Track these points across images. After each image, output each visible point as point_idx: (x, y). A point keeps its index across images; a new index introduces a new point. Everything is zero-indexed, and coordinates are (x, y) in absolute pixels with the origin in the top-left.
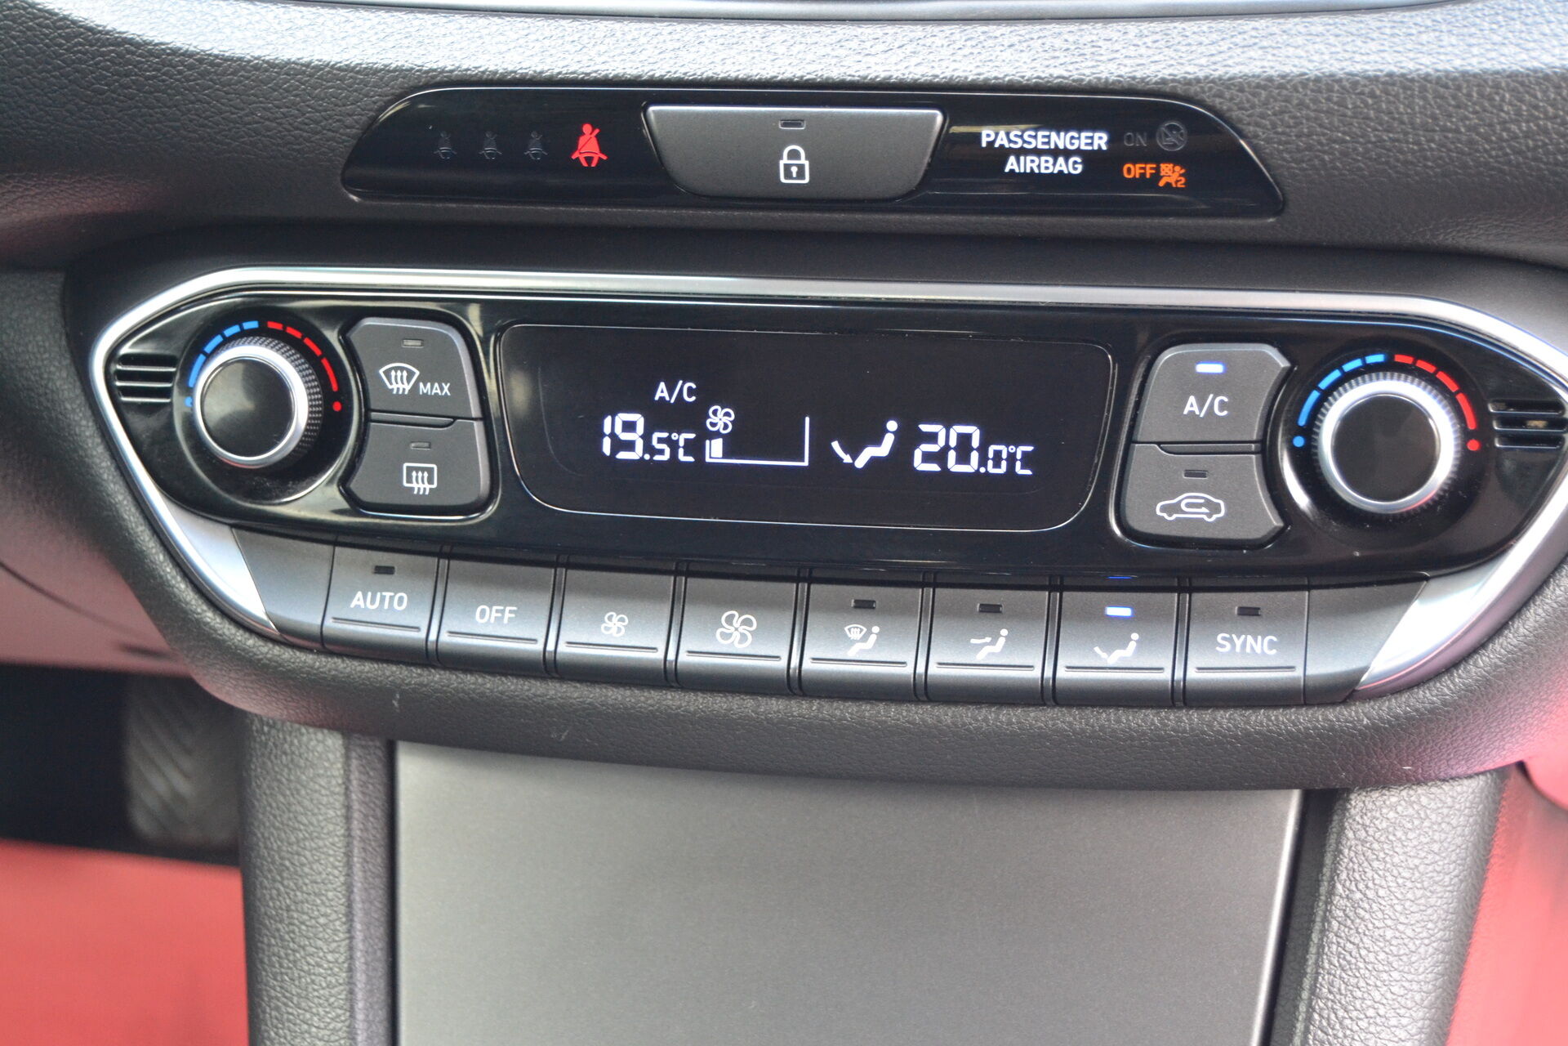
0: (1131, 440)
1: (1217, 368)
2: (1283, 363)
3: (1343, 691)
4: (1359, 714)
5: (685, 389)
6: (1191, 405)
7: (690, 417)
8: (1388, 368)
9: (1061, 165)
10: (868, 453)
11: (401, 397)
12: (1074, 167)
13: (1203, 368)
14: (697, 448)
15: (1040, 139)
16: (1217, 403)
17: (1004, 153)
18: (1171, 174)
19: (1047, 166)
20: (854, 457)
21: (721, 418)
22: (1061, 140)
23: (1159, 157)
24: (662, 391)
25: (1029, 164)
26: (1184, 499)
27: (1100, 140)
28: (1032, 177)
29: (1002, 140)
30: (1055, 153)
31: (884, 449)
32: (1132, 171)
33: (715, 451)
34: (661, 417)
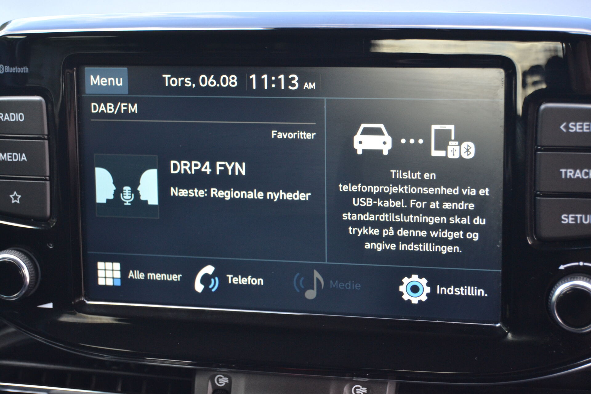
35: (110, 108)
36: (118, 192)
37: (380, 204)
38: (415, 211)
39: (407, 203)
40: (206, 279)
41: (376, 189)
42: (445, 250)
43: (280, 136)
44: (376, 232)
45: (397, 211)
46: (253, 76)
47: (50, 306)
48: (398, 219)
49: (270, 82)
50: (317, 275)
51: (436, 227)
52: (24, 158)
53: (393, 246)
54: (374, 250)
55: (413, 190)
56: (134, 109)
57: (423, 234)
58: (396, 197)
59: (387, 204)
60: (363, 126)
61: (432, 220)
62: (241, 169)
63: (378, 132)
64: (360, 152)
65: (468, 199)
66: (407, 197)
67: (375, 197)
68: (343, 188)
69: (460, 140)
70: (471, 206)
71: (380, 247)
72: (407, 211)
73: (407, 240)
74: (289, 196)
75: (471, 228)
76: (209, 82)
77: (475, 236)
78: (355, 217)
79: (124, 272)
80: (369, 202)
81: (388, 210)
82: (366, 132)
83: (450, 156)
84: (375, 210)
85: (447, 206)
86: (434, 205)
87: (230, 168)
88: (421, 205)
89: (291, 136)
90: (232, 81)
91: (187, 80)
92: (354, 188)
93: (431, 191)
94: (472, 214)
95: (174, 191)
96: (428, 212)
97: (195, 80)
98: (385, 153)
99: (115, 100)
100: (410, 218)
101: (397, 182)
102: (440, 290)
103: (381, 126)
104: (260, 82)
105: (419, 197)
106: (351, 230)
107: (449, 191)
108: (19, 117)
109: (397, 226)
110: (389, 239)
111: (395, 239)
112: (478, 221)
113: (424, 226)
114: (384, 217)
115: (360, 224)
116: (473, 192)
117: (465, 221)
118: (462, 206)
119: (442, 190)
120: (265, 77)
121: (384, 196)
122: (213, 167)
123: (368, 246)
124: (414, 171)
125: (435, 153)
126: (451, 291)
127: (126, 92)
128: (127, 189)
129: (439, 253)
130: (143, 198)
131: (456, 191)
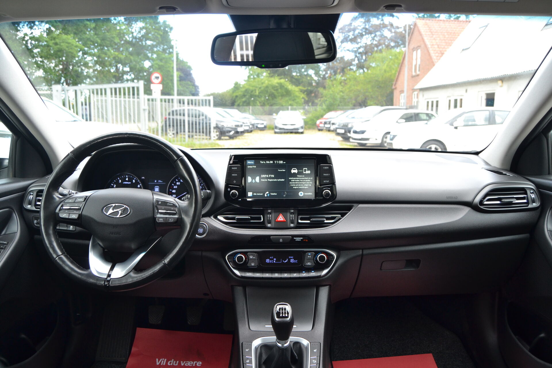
0: (304, 259)
1: (310, 254)
2: (314, 253)
3: (320, 277)
4: (321, 279)
5: (272, 257)
6: (308, 257)
7: (273, 259)
8: (322, 254)
9: (299, 240)
10: (286, 261)
11: (251, 258)
12: (300, 240)
13: (309, 254)
14: (273, 261)
15: (298, 238)
16: (310, 256)
17: (296, 239)
18: (307, 240)
19: (298, 240)
20: (285, 261)
21: (275, 259)
22: (299, 238)
23: (306, 239)
24: (270, 258)
25: (297, 240)
26: (308, 263)
27: (302, 238)
28: (298, 241)
29: (295, 238)
30: (299, 239)
31: (287, 261)
32: (304, 240)
33: (275, 261)
34: (270, 259)
35: (251, 167)
36: (252, 181)
37: (295, 181)
38: (301, 182)
39: (300, 180)
40: (267, 194)
41: (295, 178)
42: (306, 187)
43: (280, 170)
44: (295, 185)
45: (298, 182)
46: (275, 161)
47: (240, 200)
48: (298, 183)
49: (278, 162)
50: (285, 192)
51: (304, 184)
52: (237, 175)
53: (298, 187)
54: (295, 188)
55: (301, 178)
56: (255, 167)
57: (302, 185)
58: (298, 180)
59: (297, 181)
60: (293, 169)
61: (304, 183)
62: (273, 176)
63: (295, 169)
64: (292, 173)
65: (309, 179)
66: (300, 179)
67: (295, 180)
68: (290, 178)
69: (308, 170)
70: (310, 180)
71: (296, 187)
72: (300, 182)
73: (300, 186)
74: (281, 180)
75: (310, 184)
76: (268, 162)
77: (310, 185)
78: (292, 183)
79: (253, 194)
80: (294, 181)
81: (297, 182)
82: (293, 170)
83: (307, 173)
84: (295, 182)
85: (306, 181)
86: (304, 181)
87: (271, 176)
88: (302, 181)
89: (281, 170)
90: (272, 162)
91: (264, 162)
92: (292, 178)
93: (303, 178)
94: (310, 182)
95: (262, 180)
96: (303, 182)
97: (266, 162)
98: (296, 173)
99: (252, 165)
100: (300, 183)
101: (298, 177)
102: (305, 194)
103: (296, 169)
104: (276, 162)
105: (302, 179)
106: (291, 185)
107: (306, 178)
108: (236, 168)
109: (298, 184)
110: (297, 186)
111: (298, 186)
112: (311, 183)
113: (303, 184)
114: (296, 183)
115: (292, 184)
116: (310, 178)
117: (309, 183)
118: (308, 180)
119: (305, 178)
120: (277, 161)
121: (296, 180)
122: (268, 176)
123: (294, 187)
124: (301, 175)
125: (304, 173)
126: (307, 194)
127: (254, 164)
128: (254, 180)
129: (305, 188)
130: (256, 181)
131: (307, 178)
